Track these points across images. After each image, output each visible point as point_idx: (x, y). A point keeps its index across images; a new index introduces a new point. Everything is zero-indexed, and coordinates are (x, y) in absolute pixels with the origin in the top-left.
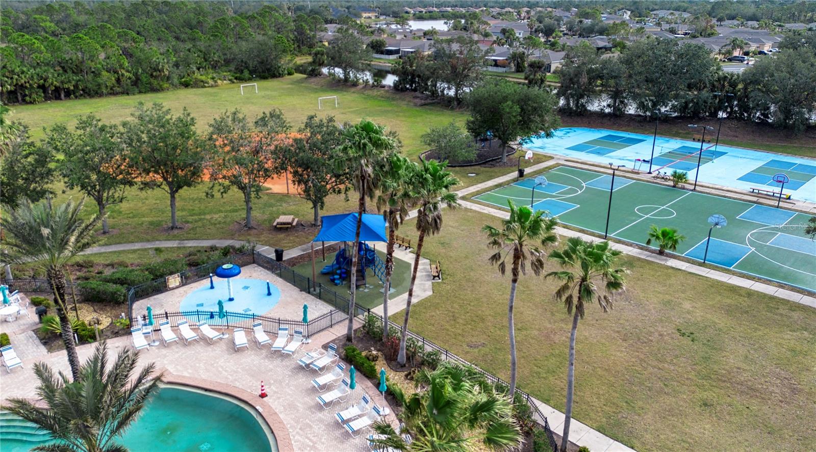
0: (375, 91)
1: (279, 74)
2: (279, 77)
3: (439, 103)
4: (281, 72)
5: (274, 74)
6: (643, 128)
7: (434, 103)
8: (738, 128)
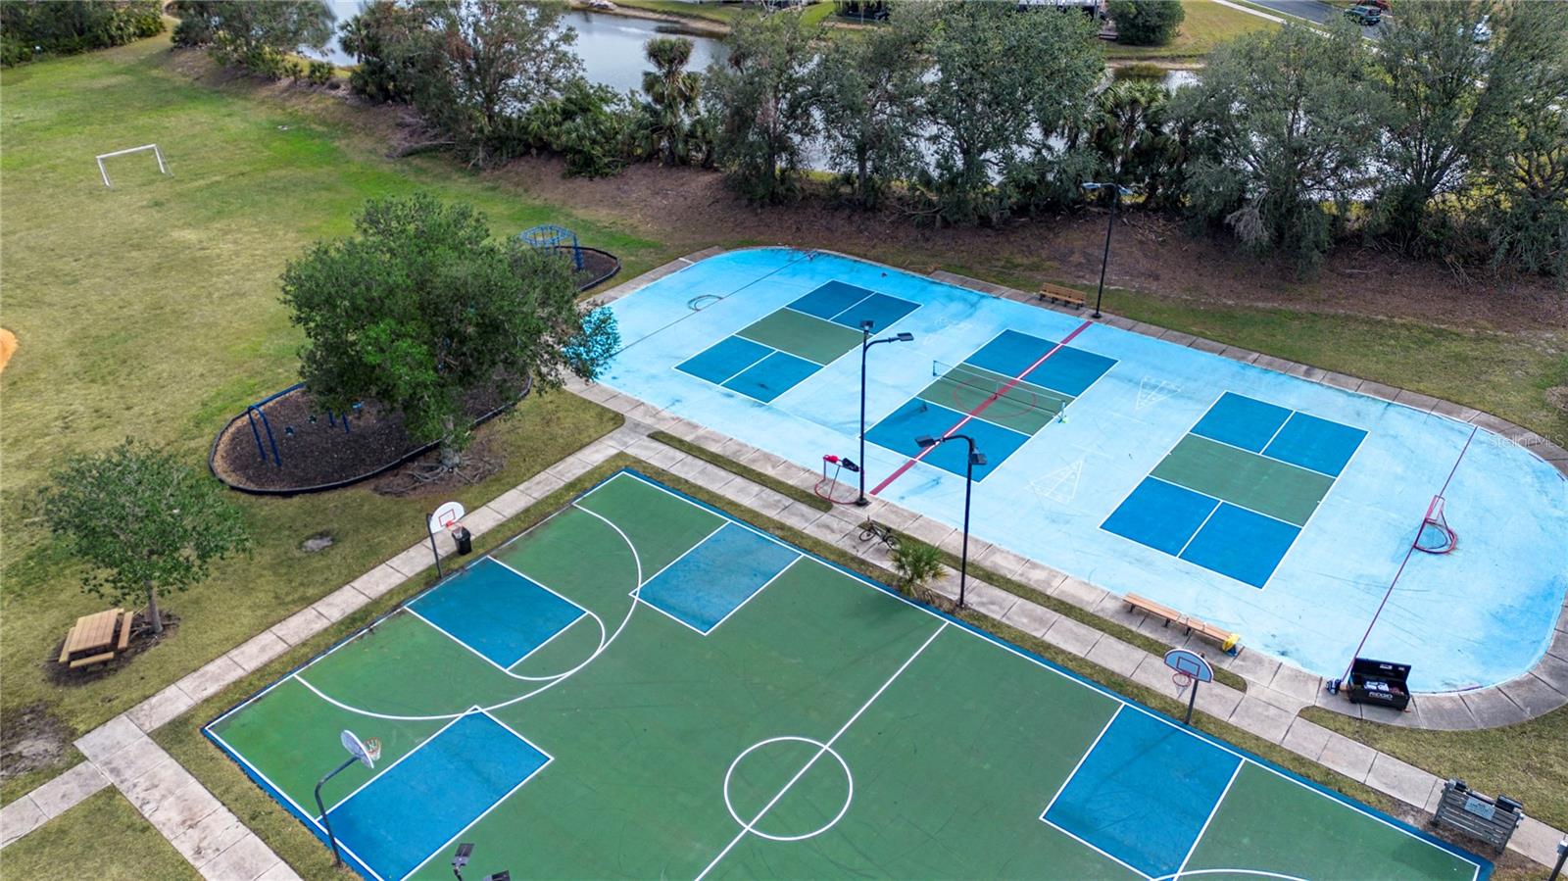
0: (315, 97)
1: (111, 37)
2: (113, 44)
3: (449, 148)
4: (114, 32)
5: (98, 38)
6: (929, 245)
7: (436, 148)
8: (1163, 243)
